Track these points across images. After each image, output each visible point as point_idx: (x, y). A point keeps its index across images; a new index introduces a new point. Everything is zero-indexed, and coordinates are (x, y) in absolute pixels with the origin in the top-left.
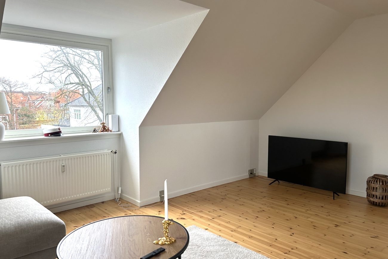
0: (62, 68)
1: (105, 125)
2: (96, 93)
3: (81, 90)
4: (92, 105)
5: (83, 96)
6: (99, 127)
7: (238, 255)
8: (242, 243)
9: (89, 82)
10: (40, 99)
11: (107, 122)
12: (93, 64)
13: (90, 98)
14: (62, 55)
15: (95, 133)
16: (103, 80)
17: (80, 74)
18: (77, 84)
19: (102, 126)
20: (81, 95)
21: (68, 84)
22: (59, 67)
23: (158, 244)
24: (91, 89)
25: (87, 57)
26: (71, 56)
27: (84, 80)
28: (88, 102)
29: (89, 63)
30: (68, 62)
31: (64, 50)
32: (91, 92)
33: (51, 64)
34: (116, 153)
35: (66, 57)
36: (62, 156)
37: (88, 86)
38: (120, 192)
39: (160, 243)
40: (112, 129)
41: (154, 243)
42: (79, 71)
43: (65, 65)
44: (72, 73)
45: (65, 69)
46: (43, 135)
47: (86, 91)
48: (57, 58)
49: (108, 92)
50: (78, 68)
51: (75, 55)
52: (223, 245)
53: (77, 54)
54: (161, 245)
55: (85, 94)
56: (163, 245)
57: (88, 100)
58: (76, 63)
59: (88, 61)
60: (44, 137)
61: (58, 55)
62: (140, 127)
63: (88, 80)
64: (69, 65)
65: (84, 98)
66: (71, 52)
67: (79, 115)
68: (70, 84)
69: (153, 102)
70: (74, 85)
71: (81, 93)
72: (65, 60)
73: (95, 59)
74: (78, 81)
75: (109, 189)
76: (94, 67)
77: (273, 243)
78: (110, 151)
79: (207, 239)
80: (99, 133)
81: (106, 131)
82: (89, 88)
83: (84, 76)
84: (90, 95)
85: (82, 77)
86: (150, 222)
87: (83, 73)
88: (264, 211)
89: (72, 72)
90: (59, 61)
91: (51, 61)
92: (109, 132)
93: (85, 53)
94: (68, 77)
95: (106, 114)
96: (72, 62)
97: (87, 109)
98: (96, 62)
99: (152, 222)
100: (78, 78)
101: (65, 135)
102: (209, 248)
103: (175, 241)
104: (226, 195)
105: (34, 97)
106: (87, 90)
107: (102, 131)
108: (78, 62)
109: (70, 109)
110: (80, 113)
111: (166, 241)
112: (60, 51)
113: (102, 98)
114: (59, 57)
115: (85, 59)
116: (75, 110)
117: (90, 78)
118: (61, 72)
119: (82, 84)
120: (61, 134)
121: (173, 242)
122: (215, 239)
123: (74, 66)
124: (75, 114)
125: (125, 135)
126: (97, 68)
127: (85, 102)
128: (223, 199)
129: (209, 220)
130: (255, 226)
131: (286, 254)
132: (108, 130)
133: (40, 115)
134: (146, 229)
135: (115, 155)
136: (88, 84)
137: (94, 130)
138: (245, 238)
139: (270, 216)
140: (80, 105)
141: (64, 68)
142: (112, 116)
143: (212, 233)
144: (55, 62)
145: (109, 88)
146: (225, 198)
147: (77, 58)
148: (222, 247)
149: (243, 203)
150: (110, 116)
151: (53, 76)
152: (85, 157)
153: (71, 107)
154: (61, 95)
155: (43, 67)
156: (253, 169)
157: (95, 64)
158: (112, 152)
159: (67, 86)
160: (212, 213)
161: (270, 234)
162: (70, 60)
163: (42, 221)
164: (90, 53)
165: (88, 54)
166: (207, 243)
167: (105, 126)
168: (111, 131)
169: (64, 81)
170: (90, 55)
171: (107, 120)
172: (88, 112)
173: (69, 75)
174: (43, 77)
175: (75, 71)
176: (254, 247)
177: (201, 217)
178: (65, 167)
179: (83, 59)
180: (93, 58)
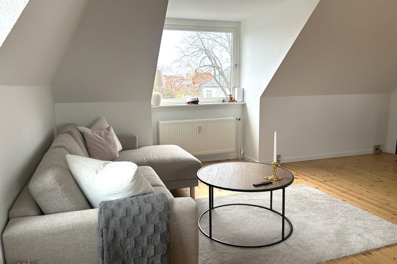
0: (197, 52)
1: (232, 96)
2: (226, 74)
3: (213, 72)
4: (222, 85)
5: (215, 77)
6: (227, 98)
7: (343, 208)
8: (351, 202)
9: (220, 64)
10: (180, 81)
11: (233, 95)
12: (224, 47)
13: (221, 79)
14: (198, 40)
15: (224, 103)
16: (232, 58)
17: (213, 57)
18: (210, 66)
19: (229, 97)
20: (212, 76)
21: (202, 67)
22: (195, 52)
23: (267, 179)
24: (222, 71)
25: (219, 40)
26: (205, 40)
27: (215, 62)
28: (218, 82)
29: (221, 46)
30: (203, 46)
31: (200, 36)
32: (221, 73)
33: (189, 50)
34: (240, 119)
35: (201, 41)
36: (199, 120)
37: (219, 67)
38: (242, 153)
39: (269, 179)
40: (238, 99)
41: (265, 178)
42: (212, 54)
43: (200, 49)
44: (206, 57)
45: (201, 52)
46: (186, 104)
47: (217, 73)
48: (194, 44)
49: (236, 69)
50: (212, 52)
51: (209, 39)
52: (331, 200)
53: (210, 38)
54: (270, 180)
55: (216, 75)
56: (271, 180)
57: (219, 81)
58: (209, 47)
59: (220, 44)
60: (187, 104)
61: (195, 40)
62: (261, 98)
63: (220, 62)
64: (203, 49)
65: (216, 79)
66: (206, 37)
67: (210, 95)
68: (204, 66)
69: (273, 75)
70: (207, 67)
71: (213, 75)
72: (200, 45)
73: (226, 42)
74: (211, 64)
75: (233, 149)
76: (225, 50)
77: (383, 206)
78: (235, 118)
79: (316, 195)
80: (227, 103)
81: (233, 101)
82: (220, 69)
83: (216, 59)
84: (221, 76)
85: (214, 59)
86: (264, 167)
87: (215, 56)
88: (382, 181)
89: (206, 55)
90: (196, 46)
91: (189, 46)
92: (235, 103)
93: (217, 37)
94: (203, 60)
95: (233, 87)
96: (206, 46)
97: (217, 89)
98: (227, 44)
99: (265, 167)
100: (211, 60)
101: (201, 104)
102: (316, 200)
103: (281, 179)
104: (343, 165)
105: (175, 80)
106: (218, 71)
107: (229, 102)
108: (211, 46)
109: (203, 89)
110: (211, 93)
111: (274, 178)
112: (197, 36)
113: (230, 77)
114: (196, 42)
115: (218, 42)
116: (207, 91)
117: (222, 60)
118: (197, 56)
119: (214, 66)
120: (199, 103)
121: (279, 180)
122: (323, 195)
123: (208, 50)
124: (207, 94)
125: (248, 105)
126: (228, 51)
127: (216, 83)
128: (339, 168)
129: (321, 182)
130: (368, 192)
131: (395, 216)
132: (234, 101)
133: (179, 95)
134: (259, 170)
135: (239, 121)
136: (219, 66)
137: (223, 101)
138: (355, 199)
139: (387, 186)
140: (212, 85)
141: (199, 53)
142: (238, 89)
143: (321, 191)
144: (192, 47)
145: (236, 64)
146: (341, 168)
147: (211, 42)
148: (329, 202)
149: (361, 174)
150: (236, 89)
151: (191, 60)
152: (216, 122)
153: (205, 88)
154: (196, 76)
155: (183, 52)
156: (380, 146)
157: (226, 46)
158: (236, 119)
159: (201, 68)
160: (325, 177)
161: (382, 199)
162: (204, 44)
163: (187, 159)
164: (222, 37)
165: (220, 37)
166: (315, 197)
167: (232, 98)
168: (236, 102)
169: (199, 64)
170: (222, 39)
171: (233, 93)
172: (218, 92)
173: (204, 58)
174: (182, 61)
175: (208, 54)
176: (362, 206)
177: (313, 179)
178: (201, 128)
179: (215, 42)
180: (224, 41)
